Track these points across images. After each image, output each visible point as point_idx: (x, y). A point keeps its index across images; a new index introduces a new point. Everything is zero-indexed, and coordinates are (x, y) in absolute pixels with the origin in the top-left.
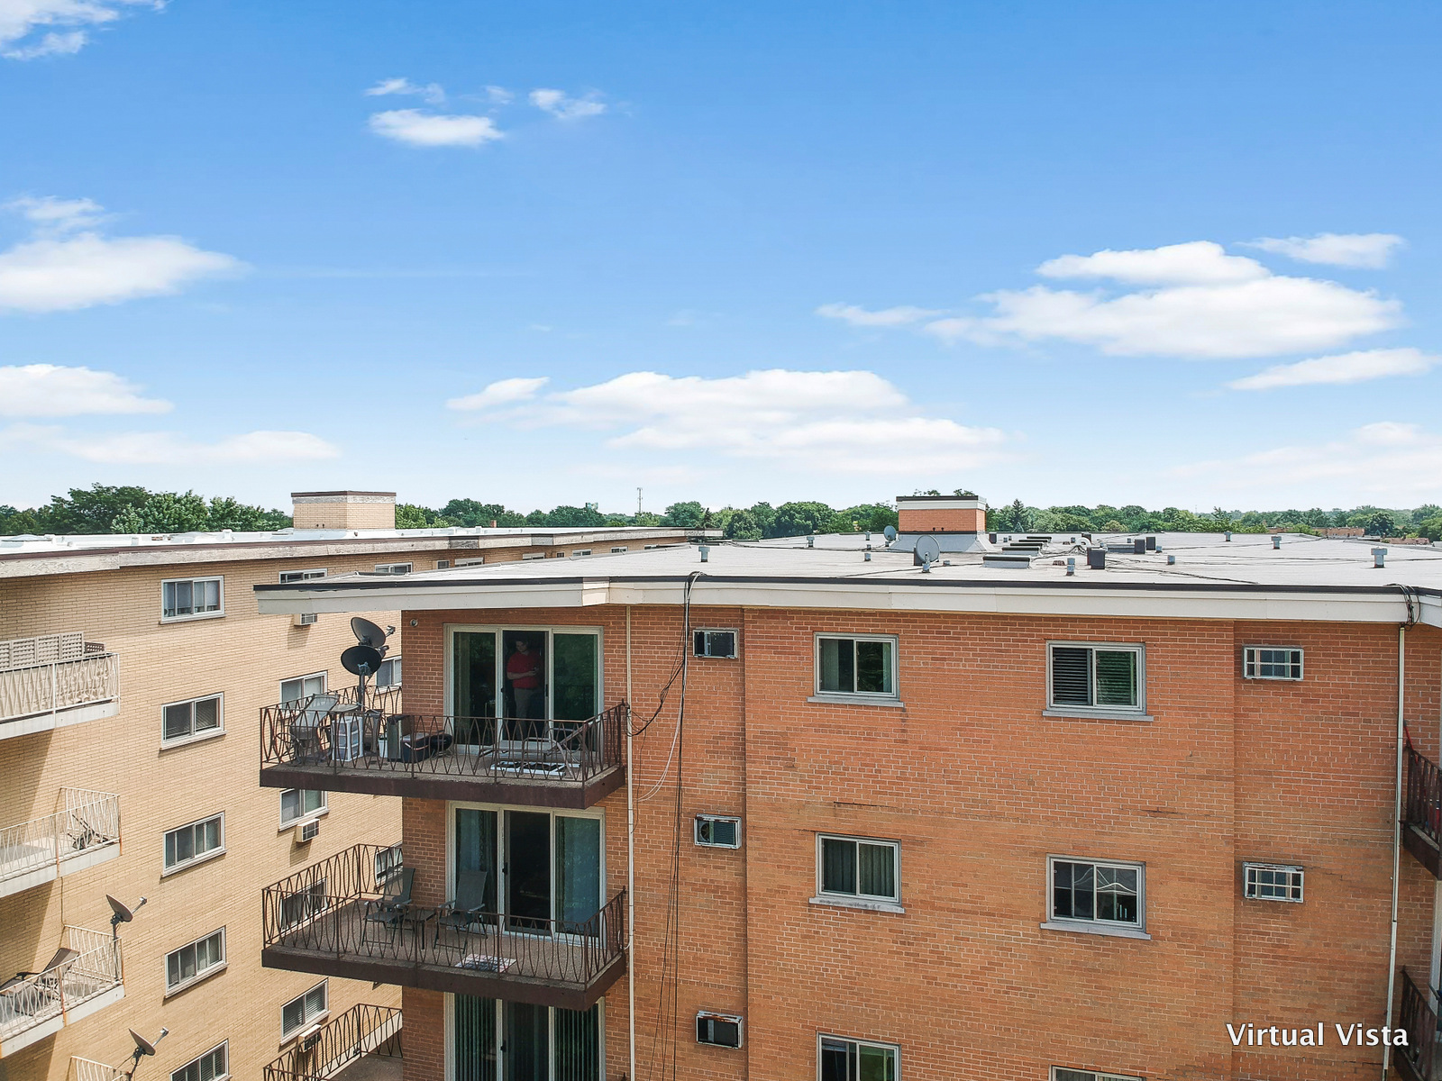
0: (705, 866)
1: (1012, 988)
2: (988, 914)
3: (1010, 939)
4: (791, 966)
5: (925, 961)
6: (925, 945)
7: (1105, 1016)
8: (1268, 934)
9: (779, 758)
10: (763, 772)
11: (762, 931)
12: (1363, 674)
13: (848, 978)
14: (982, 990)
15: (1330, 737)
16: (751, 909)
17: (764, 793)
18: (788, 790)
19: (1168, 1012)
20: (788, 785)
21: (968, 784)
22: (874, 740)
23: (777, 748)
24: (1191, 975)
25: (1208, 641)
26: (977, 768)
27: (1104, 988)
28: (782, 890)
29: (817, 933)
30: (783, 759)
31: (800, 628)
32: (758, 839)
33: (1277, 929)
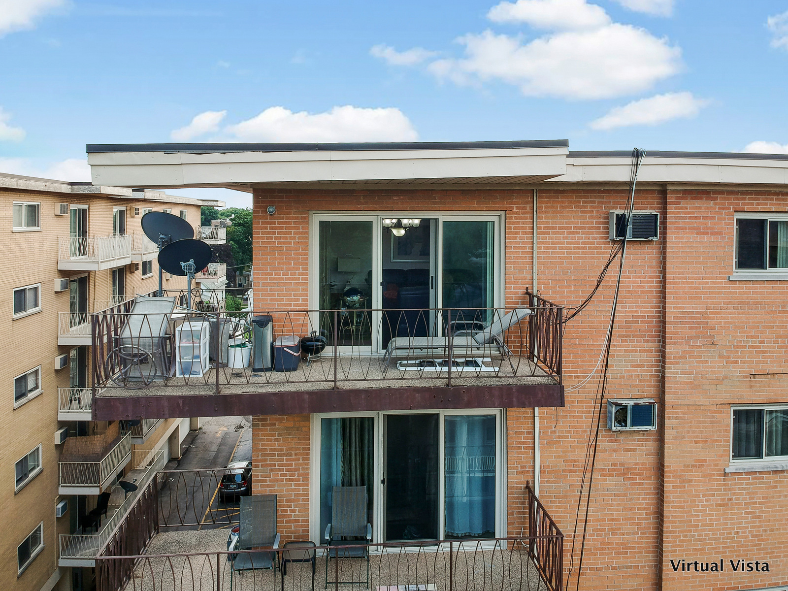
0: (615, 451)
4: (706, 535)
9: (699, 337)
10: (682, 352)
11: (679, 507)
13: (756, 536)
16: (668, 487)
17: (683, 373)
18: (706, 368)
20: (707, 362)
23: (697, 328)
28: (700, 464)
29: (730, 499)
30: (704, 337)
31: (723, 209)
32: (676, 418)
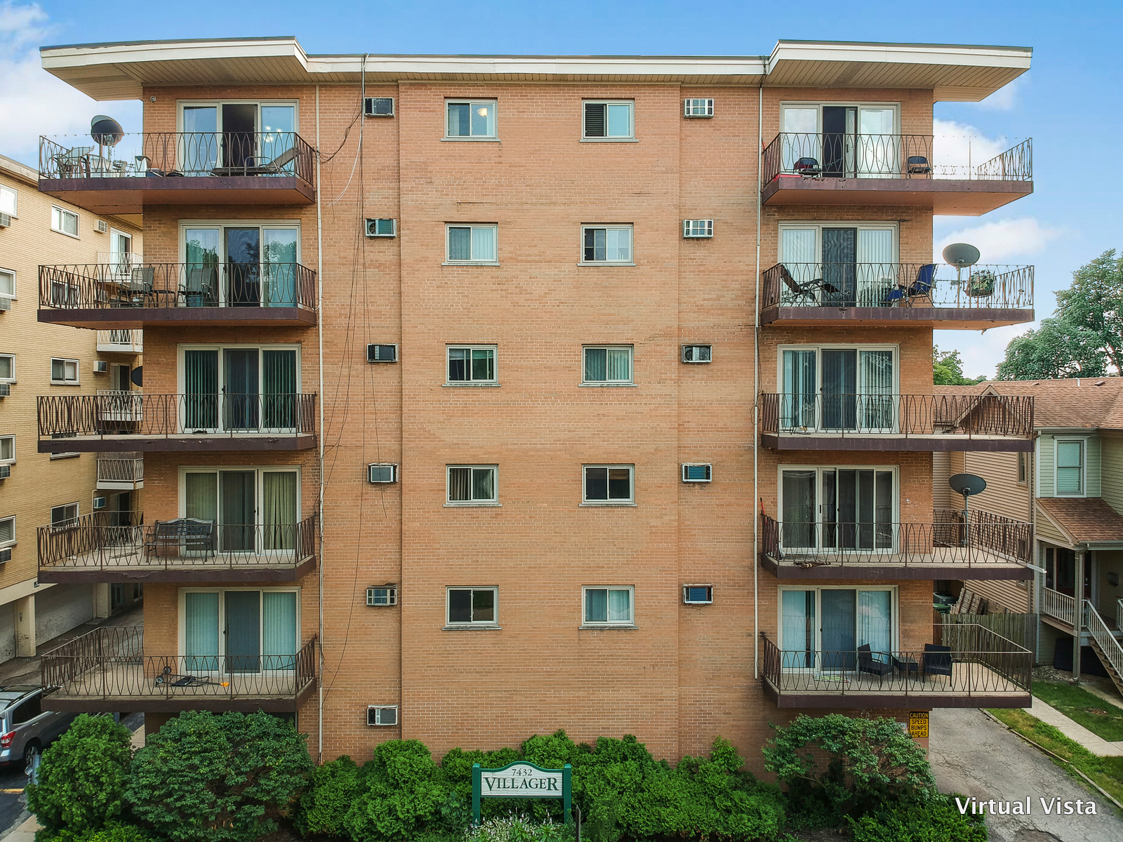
0: (371, 252)
1: (562, 303)
2: (548, 262)
3: (560, 275)
4: (430, 305)
5: (512, 293)
6: (512, 284)
7: (612, 312)
8: (695, 259)
9: (422, 178)
10: (411, 187)
11: (411, 286)
12: (743, 114)
13: (466, 309)
14: (545, 306)
15: (726, 149)
16: (404, 273)
17: (412, 201)
18: (427, 198)
19: (645, 306)
20: (428, 194)
21: (537, 186)
22: (482, 163)
23: (420, 172)
24: (657, 284)
25: (667, 96)
26: (542, 176)
27: (611, 297)
28: (425, 259)
29: (446, 283)
30: (425, 178)
31: (436, 95)
32: (408, 229)
33: (699, 256)
